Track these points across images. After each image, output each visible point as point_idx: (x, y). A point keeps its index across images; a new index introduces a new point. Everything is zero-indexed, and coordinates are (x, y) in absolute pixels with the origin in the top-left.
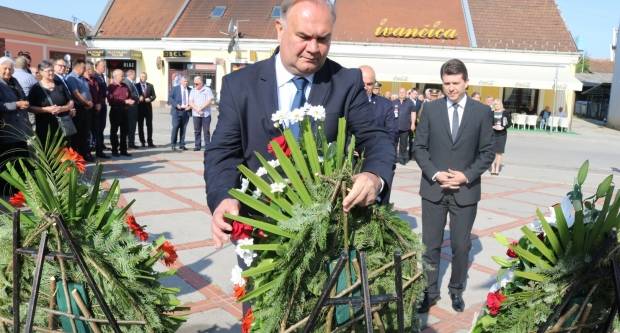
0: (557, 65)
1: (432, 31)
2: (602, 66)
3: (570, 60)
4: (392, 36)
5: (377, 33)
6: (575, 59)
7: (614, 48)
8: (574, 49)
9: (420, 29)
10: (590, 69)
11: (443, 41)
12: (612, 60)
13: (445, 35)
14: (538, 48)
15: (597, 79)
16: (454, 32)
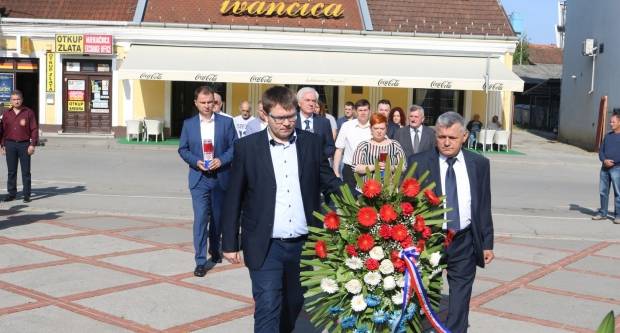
0: (487, 56)
1: (305, 7)
2: (547, 55)
3: (505, 47)
4: (246, 13)
5: (223, 10)
6: (510, 46)
7: (561, 29)
8: (510, 33)
9: (288, 4)
10: (531, 59)
11: (323, 21)
12: (558, 46)
13: (326, 12)
14: (461, 30)
15: (542, 72)
16: (339, 7)
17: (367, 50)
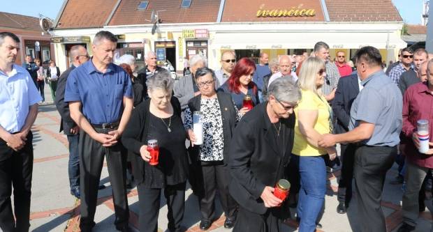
0: (388, 31)
1: (297, 12)
2: (418, 30)
3: (398, 27)
4: (268, 16)
5: (258, 15)
6: (400, 26)
7: (424, 16)
8: (400, 19)
9: (288, 10)
10: (408, 32)
11: (306, 18)
12: (423, 24)
13: (307, 13)
14: (374, 20)
15: (415, 39)
16: (313, 11)
17: (328, 31)
